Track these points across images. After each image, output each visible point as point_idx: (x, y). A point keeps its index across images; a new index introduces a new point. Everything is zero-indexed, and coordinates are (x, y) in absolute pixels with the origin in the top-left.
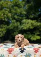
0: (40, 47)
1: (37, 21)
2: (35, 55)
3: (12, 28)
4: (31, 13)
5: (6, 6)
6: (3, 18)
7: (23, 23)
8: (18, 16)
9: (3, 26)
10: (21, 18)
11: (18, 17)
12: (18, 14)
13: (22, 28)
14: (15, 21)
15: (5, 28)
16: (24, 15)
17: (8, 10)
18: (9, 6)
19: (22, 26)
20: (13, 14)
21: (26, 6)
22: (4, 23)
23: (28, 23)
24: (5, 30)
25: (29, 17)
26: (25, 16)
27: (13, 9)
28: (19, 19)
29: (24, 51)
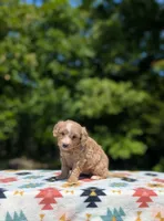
0: (155, 185)
1: (135, 86)
3: (38, 110)
4: (113, 53)
7: (82, 93)
8: (62, 63)
9: (4, 101)
10: (73, 73)
11: (64, 69)
12: (64, 55)
13: (78, 110)
15: (11, 109)
16: (86, 63)
19: (79, 104)
20: (43, 57)
22: (8, 89)
23: (100, 93)
24: (13, 118)
25: (106, 70)
27: (45, 37)
28: (65, 75)
29: (99, 201)
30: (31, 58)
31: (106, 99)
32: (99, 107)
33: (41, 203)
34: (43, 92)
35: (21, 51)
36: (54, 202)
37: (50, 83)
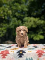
2: (38, 59)
3: (13, 27)
5: (6, 2)
6: (3, 15)
7: (25, 21)
8: (19, 13)
9: (3, 24)
10: (22, 16)
12: (20, 11)
15: (5, 27)
16: (26, 12)
18: (9, 2)
20: (14, 11)
22: (4, 21)
23: (30, 21)
25: (32, 14)
26: (27, 14)
27: (14, 5)
28: (20, 16)
29: (23, 55)
31: (32, 23)
32: (30, 25)
33: (2, 56)
34: (14, 22)
35: (7, 10)
36: (7, 56)
37: (15, 19)
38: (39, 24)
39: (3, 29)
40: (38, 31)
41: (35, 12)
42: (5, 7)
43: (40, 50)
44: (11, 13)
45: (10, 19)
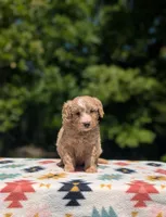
3: (45, 98)
5: (24, 12)
6: (11, 57)
7: (88, 80)
8: (68, 50)
9: (10, 89)
10: (80, 60)
11: (70, 56)
14: (56, 70)
15: (17, 97)
16: (94, 49)
17: (33, 28)
18: (36, 12)
20: (50, 45)
21: (101, 13)
22: (16, 77)
23: (108, 80)
24: (20, 106)
25: (113, 57)
27: (51, 24)
28: (72, 62)
29: (82, 198)
30: (37, 45)
31: (114, 87)
32: (107, 95)
33: (7, 199)
34: (49, 80)
35: (26, 38)
36: (25, 199)
38: (139, 91)
39: (9, 105)
40: (133, 116)
41: (127, 47)
42: (20, 30)
43: (139, 182)
44: (41, 50)
45: (37, 72)
